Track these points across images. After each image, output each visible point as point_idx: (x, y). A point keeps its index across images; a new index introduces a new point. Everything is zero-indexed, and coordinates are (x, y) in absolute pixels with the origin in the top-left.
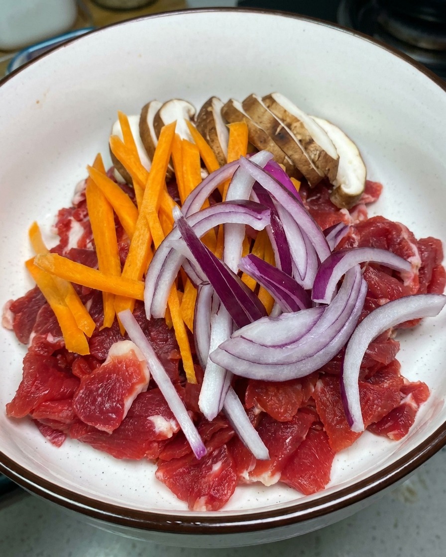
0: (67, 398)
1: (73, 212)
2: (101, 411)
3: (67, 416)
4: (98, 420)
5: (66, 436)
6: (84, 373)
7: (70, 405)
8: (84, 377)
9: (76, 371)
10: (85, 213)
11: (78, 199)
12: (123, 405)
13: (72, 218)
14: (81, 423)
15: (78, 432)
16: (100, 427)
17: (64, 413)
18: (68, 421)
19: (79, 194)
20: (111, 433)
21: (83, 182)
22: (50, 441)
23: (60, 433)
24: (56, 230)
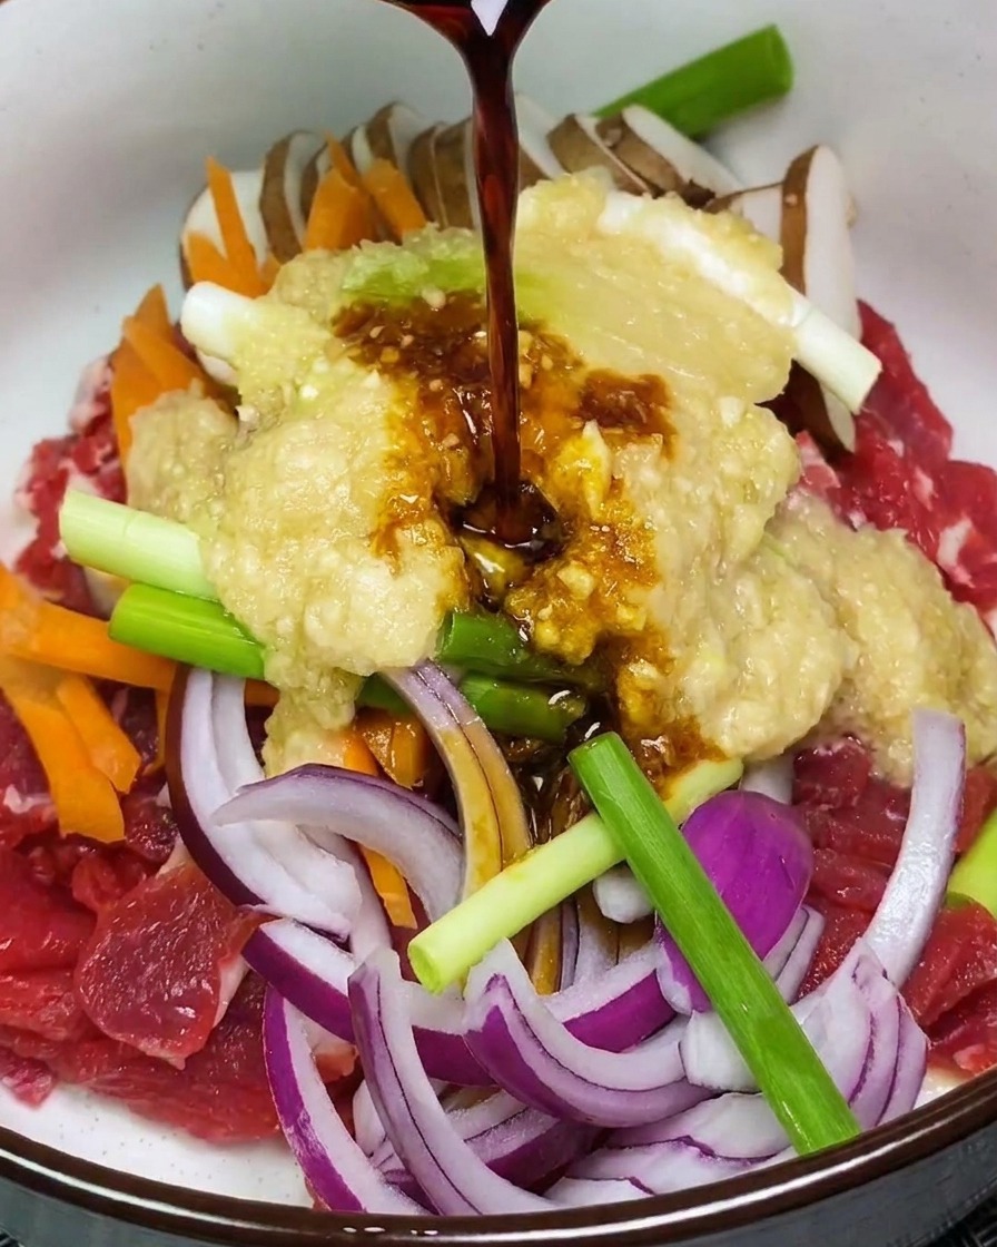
0: (62, 966)
1: (73, 448)
2: (156, 1001)
3: (61, 1020)
4: (147, 1027)
5: (56, 1078)
6: (103, 897)
7: (70, 985)
8: (105, 909)
9: (83, 891)
10: (108, 448)
11: (87, 412)
12: (216, 985)
13: (69, 464)
14: (98, 1037)
15: (88, 1065)
16: (151, 1047)
17: (51, 1011)
18: (62, 1034)
19: (90, 396)
20: (181, 1066)
21: (102, 363)
22: (12, 1089)
23: (41, 1067)
24: (26, 500)
